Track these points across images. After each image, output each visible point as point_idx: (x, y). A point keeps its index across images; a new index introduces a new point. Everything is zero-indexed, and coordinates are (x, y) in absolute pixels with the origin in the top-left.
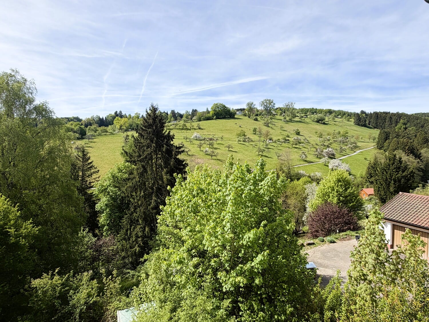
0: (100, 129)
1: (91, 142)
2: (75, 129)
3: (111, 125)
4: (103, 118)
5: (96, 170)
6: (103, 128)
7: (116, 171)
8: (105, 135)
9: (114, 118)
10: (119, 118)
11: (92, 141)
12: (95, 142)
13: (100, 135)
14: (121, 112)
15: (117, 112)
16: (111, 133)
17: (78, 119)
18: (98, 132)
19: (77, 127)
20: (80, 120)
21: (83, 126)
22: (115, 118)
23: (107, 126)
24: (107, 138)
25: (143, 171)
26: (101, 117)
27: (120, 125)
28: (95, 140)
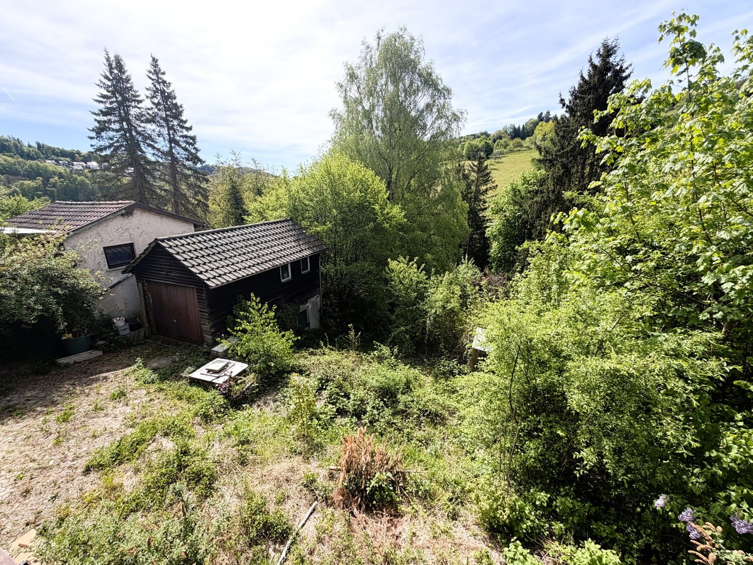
0: (511, 143)
1: (498, 162)
2: (480, 146)
3: (529, 136)
4: (519, 128)
5: (494, 185)
6: (518, 140)
7: (520, 182)
8: (519, 151)
9: (535, 124)
10: (544, 123)
11: (499, 160)
12: (502, 162)
13: (511, 151)
14: (548, 113)
15: (542, 114)
16: (528, 147)
17: (486, 135)
18: (509, 147)
19: (483, 143)
20: (488, 135)
21: (490, 142)
22: (538, 124)
23: (523, 138)
24: (521, 155)
25: (563, 174)
26: (517, 127)
27: (543, 133)
28: (503, 160)
